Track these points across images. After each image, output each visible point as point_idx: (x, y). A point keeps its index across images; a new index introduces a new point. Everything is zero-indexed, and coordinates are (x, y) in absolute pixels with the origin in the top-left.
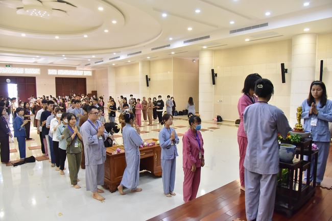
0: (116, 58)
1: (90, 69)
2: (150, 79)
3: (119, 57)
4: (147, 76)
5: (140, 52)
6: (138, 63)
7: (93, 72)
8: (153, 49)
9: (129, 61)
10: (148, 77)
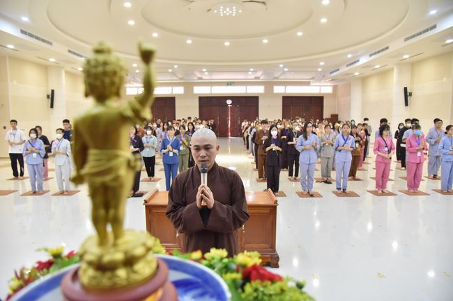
0: (355, 62)
1: (330, 84)
2: (410, 94)
3: (358, 61)
4: (405, 89)
5: (387, 48)
6: (393, 69)
7: (335, 88)
8: (407, 39)
9: (377, 67)
10: (409, 91)
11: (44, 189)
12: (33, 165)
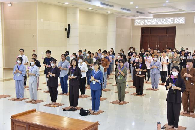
11: (24, 97)
12: (18, 81)
